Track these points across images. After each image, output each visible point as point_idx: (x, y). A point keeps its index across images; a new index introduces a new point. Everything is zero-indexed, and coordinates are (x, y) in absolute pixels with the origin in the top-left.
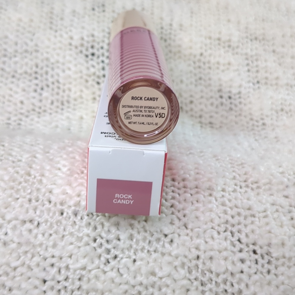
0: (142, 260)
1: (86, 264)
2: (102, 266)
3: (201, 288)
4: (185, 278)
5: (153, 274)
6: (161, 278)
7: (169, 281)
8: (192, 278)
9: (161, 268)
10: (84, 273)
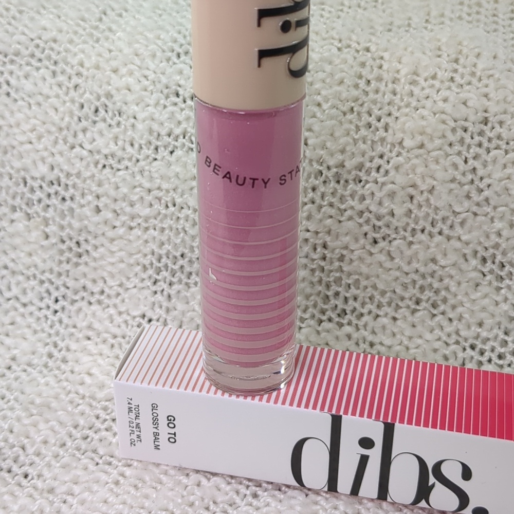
0: (420, 243)
1: (348, 243)
2: (368, 247)
3: (495, 284)
4: (475, 269)
5: (434, 261)
6: (444, 267)
7: (453, 272)
8: (485, 270)
9: (445, 255)
10: (345, 252)
